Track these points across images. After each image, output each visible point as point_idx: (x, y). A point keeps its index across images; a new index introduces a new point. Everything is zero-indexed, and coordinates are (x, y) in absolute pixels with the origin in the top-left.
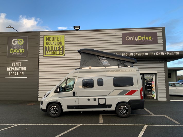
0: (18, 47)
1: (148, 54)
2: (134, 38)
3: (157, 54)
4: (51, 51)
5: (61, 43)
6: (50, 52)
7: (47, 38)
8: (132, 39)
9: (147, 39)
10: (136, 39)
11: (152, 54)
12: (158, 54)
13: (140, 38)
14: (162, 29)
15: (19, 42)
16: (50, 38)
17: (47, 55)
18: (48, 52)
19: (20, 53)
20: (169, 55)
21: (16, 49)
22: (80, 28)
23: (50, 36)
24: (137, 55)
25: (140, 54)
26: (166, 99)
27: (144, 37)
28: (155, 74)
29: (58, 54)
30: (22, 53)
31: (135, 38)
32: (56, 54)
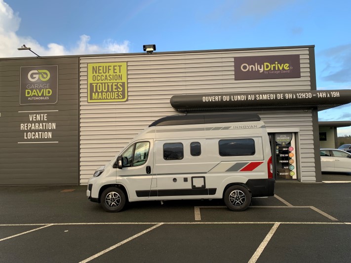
0: (40, 85)
1: (282, 96)
2: (256, 67)
3: (299, 96)
4: (102, 92)
5: (120, 77)
6: (100, 94)
7: (93, 67)
8: (252, 68)
9: (281, 68)
10: (261, 68)
11: (291, 96)
12: (302, 97)
13: (267, 67)
14: (308, 49)
15: (41, 75)
16: (100, 68)
17: (94, 99)
18: (97, 94)
19: (45, 97)
20: (320, 97)
21: (36, 89)
22: (155, 49)
23: (100, 65)
24: (261, 98)
25: (268, 97)
26: (314, 179)
27: (274, 65)
28: (296, 133)
29: (114, 99)
30: (47, 96)
31: (259, 66)
32: (111, 99)
